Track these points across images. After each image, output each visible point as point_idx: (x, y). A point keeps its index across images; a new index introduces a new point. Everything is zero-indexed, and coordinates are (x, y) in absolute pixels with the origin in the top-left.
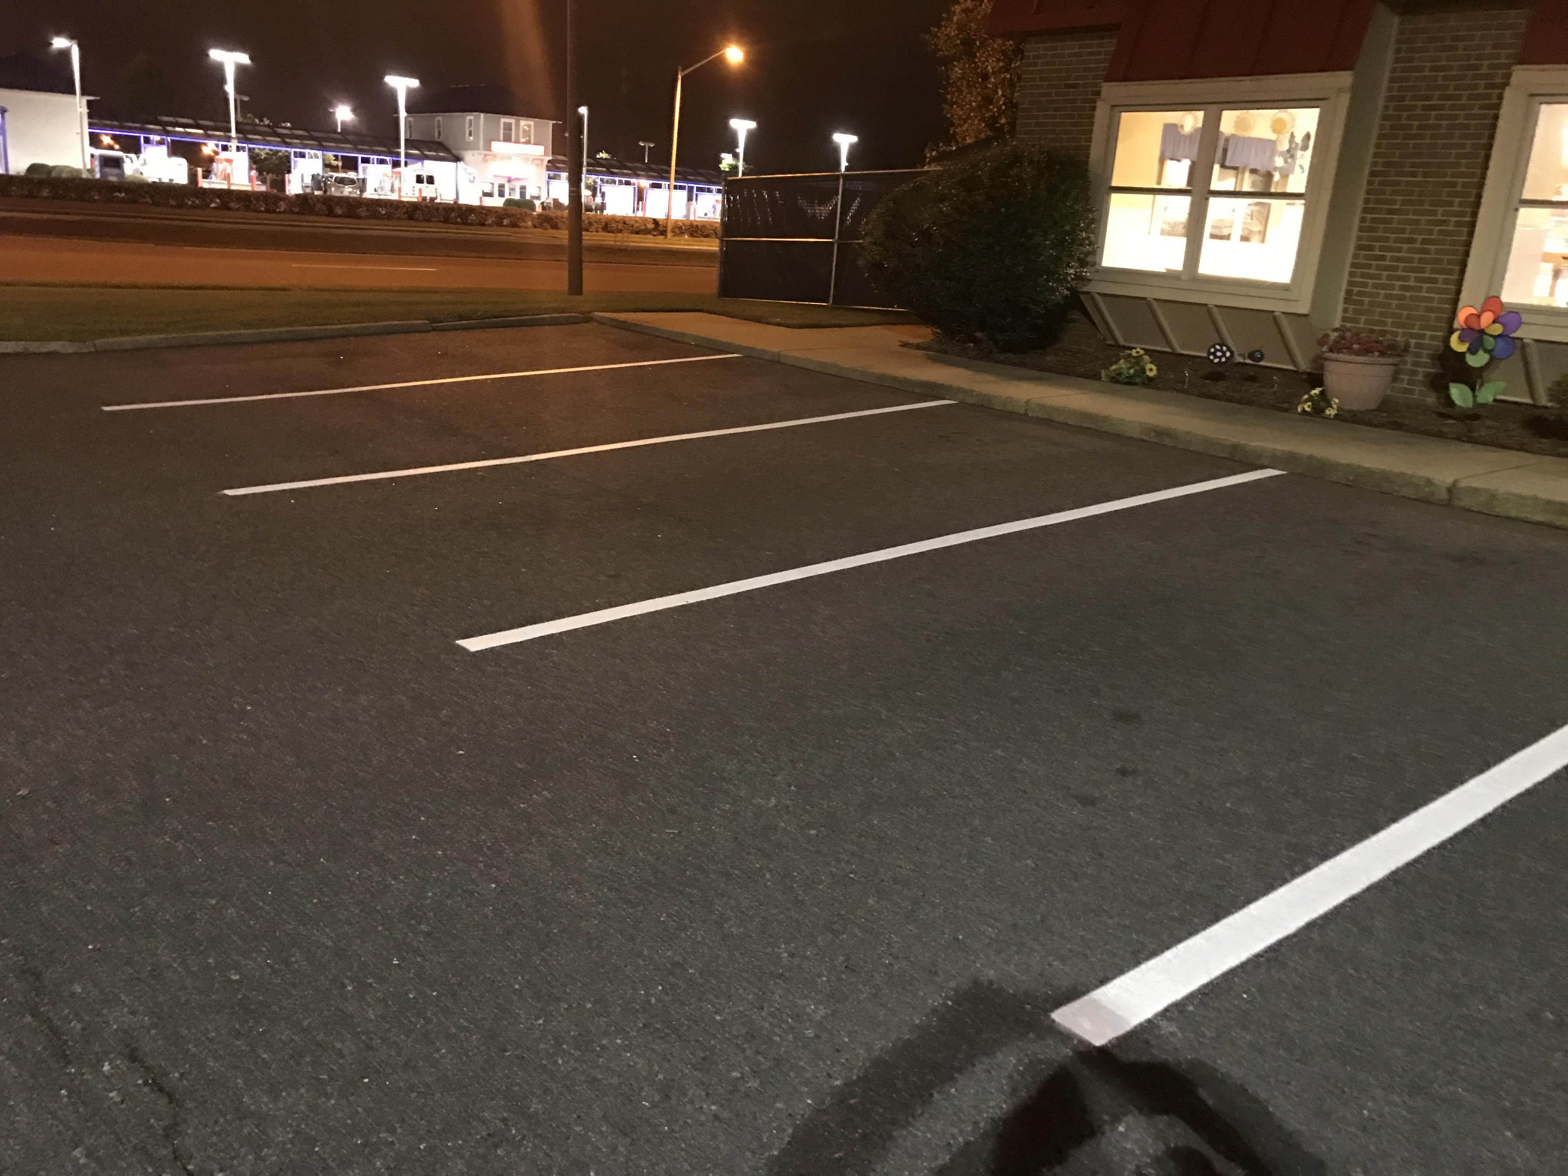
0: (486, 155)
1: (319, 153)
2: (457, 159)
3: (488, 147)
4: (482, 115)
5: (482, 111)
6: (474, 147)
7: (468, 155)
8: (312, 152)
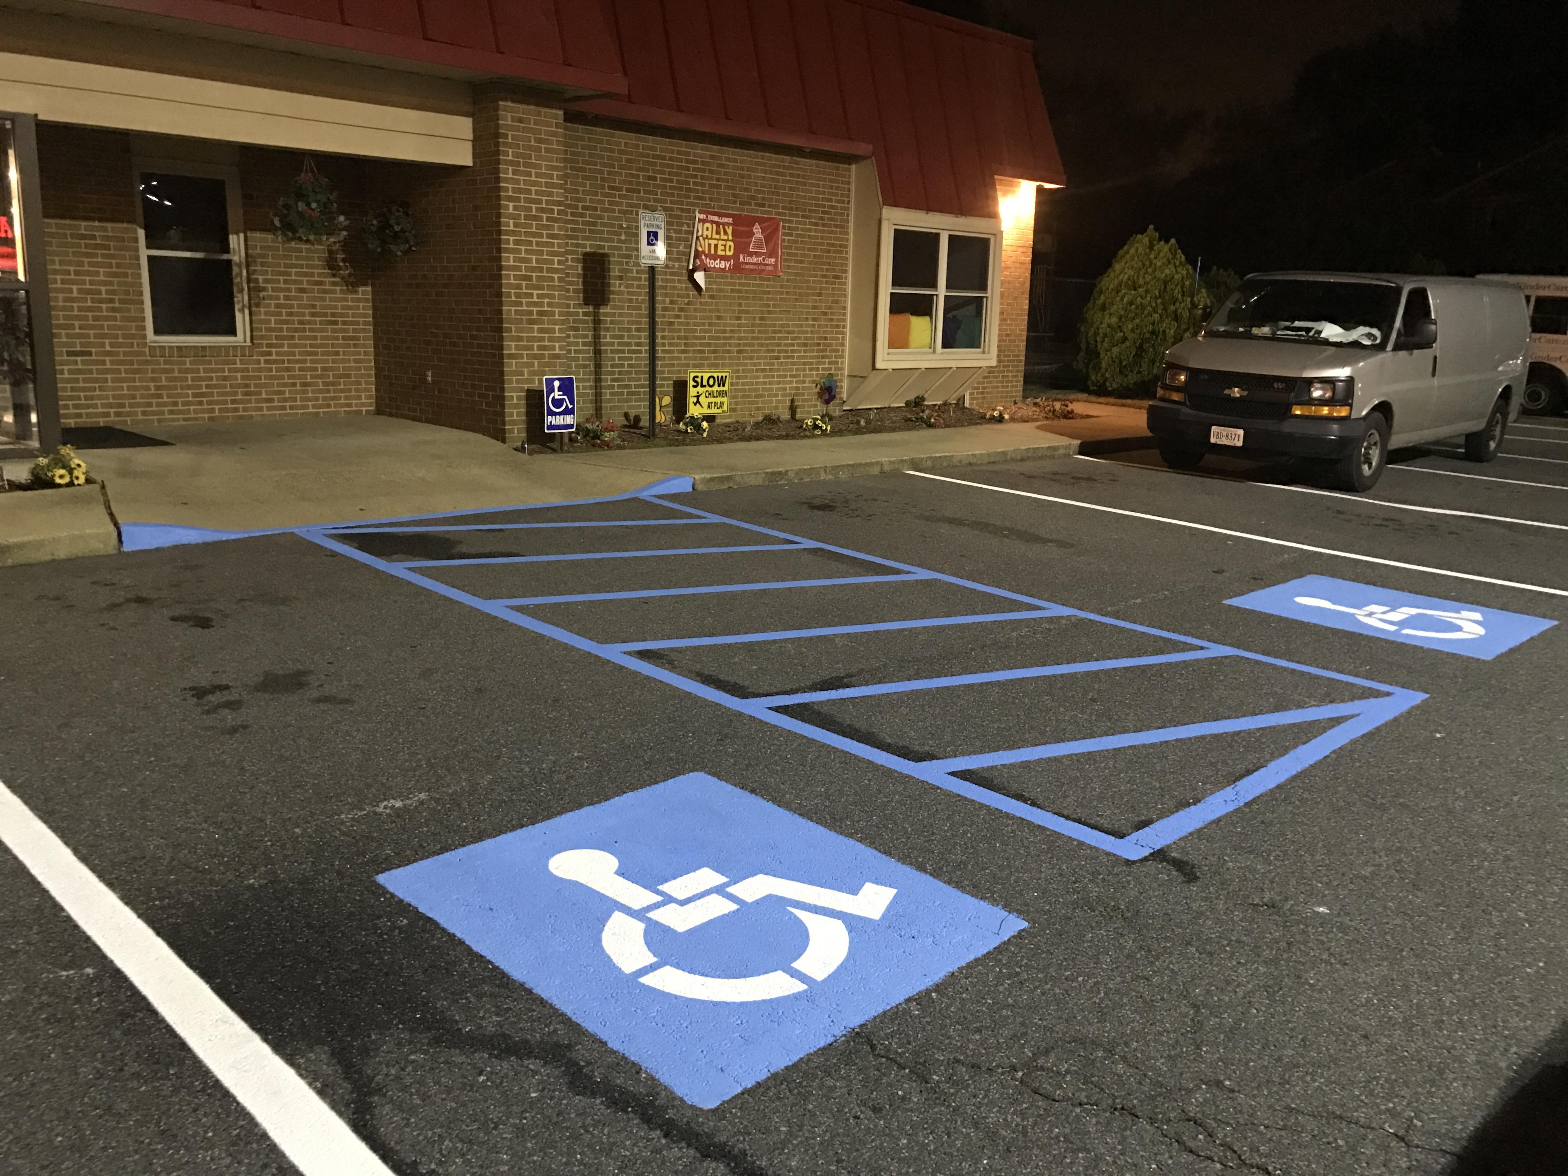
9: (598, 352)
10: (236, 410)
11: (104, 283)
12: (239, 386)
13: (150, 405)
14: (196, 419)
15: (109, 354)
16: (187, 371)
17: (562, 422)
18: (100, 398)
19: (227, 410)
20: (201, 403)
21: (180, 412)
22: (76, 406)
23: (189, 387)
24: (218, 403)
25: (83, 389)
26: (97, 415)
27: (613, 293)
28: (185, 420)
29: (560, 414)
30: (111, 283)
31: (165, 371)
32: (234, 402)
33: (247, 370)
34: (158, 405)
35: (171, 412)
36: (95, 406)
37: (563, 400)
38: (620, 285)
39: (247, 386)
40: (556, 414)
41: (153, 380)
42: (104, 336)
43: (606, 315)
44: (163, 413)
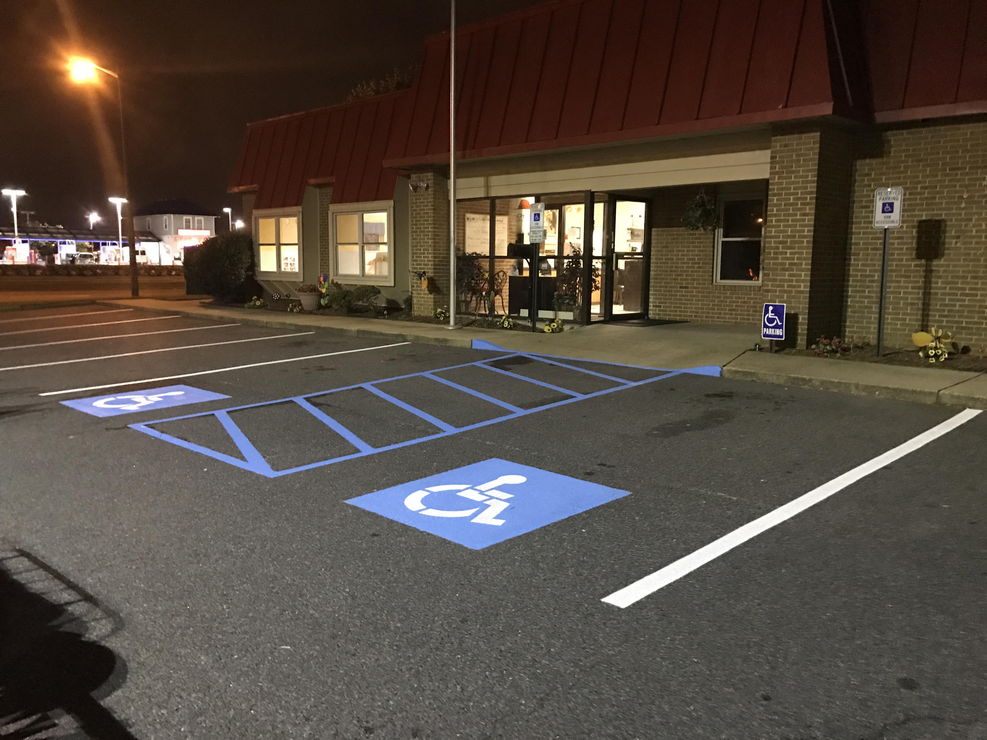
0: (175, 238)
1: (74, 241)
2: (159, 240)
3: (177, 233)
4: (172, 215)
5: (171, 213)
6: (168, 233)
7: (165, 238)
8: (70, 241)
9: (927, 294)
10: (749, 319)
11: (697, 255)
12: (751, 307)
13: (709, 313)
14: (728, 322)
15: (696, 288)
16: (727, 297)
17: (773, 333)
18: (689, 308)
19: (744, 319)
20: (731, 314)
21: (723, 318)
22: (680, 311)
23: (727, 306)
24: (740, 315)
25: (684, 304)
26: (687, 316)
27: (948, 249)
28: (724, 322)
29: (772, 327)
30: (700, 255)
31: (718, 297)
32: (747, 315)
33: (756, 299)
34: (713, 313)
35: (718, 318)
36: (687, 312)
37: (774, 319)
38: (956, 243)
39: (755, 307)
40: (769, 327)
41: (712, 301)
42: (694, 280)
43: (937, 266)
44: (714, 317)
